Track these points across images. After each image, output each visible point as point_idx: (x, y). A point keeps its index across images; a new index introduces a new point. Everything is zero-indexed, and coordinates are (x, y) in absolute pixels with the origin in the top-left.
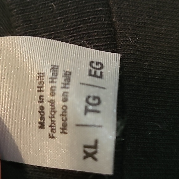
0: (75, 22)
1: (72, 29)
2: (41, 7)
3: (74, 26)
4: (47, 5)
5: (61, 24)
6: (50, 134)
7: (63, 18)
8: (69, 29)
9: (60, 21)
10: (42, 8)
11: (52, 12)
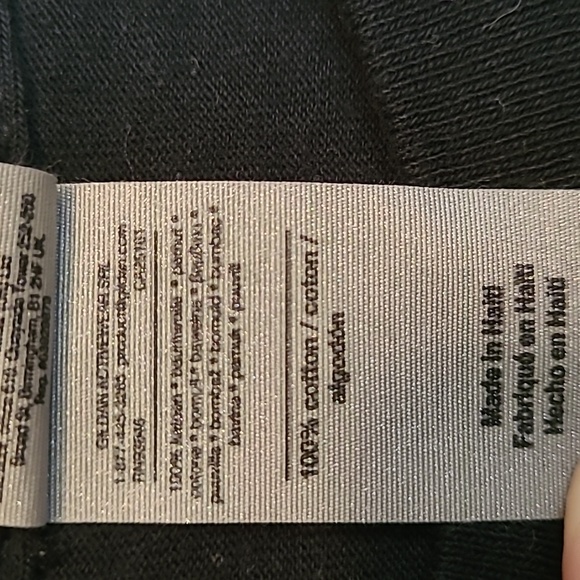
0: (554, 148)
1: (548, 164)
2: (467, 106)
3: (553, 157)
4: (482, 102)
5: (519, 152)
6: (515, 437)
7: (525, 137)
8: (541, 166)
9: (516, 144)
10: (469, 110)
11: (497, 119)
